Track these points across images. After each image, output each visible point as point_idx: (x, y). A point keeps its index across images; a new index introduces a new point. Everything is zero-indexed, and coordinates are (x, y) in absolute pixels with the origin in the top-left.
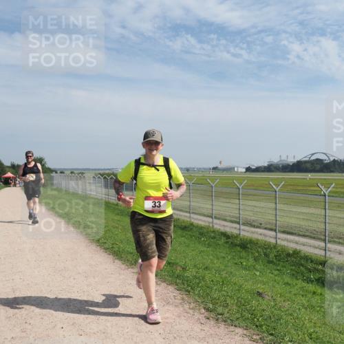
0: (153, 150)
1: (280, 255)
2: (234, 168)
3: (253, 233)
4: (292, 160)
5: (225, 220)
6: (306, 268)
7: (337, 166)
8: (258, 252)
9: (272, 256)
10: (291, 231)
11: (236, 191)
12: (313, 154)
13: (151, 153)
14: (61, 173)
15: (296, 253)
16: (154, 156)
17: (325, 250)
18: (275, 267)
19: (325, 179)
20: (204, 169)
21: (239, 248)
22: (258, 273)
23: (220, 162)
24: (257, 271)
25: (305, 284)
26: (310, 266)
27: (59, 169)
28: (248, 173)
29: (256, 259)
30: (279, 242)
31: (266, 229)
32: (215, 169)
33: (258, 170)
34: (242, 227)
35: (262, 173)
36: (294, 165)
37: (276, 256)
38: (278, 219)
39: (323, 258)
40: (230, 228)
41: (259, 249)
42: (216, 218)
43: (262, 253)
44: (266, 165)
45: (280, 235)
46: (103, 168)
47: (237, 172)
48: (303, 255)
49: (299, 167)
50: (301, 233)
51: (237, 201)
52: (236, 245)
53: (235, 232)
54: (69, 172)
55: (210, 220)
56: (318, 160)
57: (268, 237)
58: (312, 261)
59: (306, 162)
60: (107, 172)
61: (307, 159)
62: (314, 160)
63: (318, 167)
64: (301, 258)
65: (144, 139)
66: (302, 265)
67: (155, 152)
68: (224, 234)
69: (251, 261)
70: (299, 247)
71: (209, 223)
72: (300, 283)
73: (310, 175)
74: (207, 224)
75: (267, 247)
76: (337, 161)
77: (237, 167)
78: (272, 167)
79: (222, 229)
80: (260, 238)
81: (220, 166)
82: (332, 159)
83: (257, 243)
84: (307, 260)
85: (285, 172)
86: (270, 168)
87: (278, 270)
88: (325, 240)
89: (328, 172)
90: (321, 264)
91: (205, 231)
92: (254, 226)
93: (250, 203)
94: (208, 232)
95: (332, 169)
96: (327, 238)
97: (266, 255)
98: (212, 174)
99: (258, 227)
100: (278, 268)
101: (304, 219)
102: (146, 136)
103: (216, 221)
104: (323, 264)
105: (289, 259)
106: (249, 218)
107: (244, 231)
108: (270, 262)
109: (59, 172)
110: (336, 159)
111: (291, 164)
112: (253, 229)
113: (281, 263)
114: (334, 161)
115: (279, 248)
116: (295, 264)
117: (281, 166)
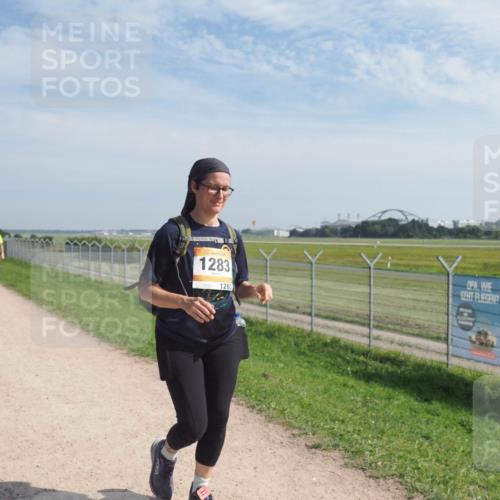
1: (314, 345)
2: (273, 232)
3: (286, 318)
4: (355, 219)
6: (344, 359)
7: (417, 230)
8: (288, 341)
9: (304, 347)
10: (337, 315)
12: (384, 212)
14: (17, 236)
15: (335, 342)
18: (307, 359)
19: (399, 247)
21: (263, 337)
22: (281, 365)
23: (254, 223)
24: (281, 362)
26: (349, 356)
27: (13, 231)
28: (292, 238)
29: (283, 350)
30: (315, 329)
31: (304, 313)
32: (246, 232)
33: (307, 234)
34: (270, 311)
35: (314, 239)
36: (358, 227)
37: (309, 346)
39: (366, 347)
40: (256, 313)
41: (290, 339)
43: (293, 344)
44: (318, 226)
45: (317, 320)
46: (80, 229)
47: (277, 236)
48: (342, 344)
49: (364, 230)
52: (261, 334)
53: (261, 317)
54: (29, 236)
56: (390, 220)
58: (353, 352)
59: (374, 223)
60: (87, 235)
61: (376, 219)
62: (385, 221)
63: (391, 230)
64: (340, 347)
66: (340, 356)
69: (276, 352)
72: (332, 376)
73: (379, 242)
75: (300, 335)
76: (418, 222)
77: (278, 230)
78: (326, 230)
80: (291, 323)
81: (253, 228)
82: (410, 218)
83: (288, 331)
85: (345, 237)
86: (323, 232)
87: (309, 362)
88: (369, 325)
89: (405, 237)
90: (363, 354)
92: (289, 311)
93: (289, 280)
95: (411, 234)
96: (372, 323)
97: (297, 344)
99: (293, 311)
100: (310, 360)
101: (355, 300)
104: (366, 354)
105: (325, 349)
106: (283, 299)
107: (273, 315)
108: (301, 353)
109: (12, 235)
110: (416, 219)
111: (354, 226)
112: (285, 314)
113: (315, 354)
114: (413, 221)
115: (315, 337)
116: (331, 355)
117: (339, 228)
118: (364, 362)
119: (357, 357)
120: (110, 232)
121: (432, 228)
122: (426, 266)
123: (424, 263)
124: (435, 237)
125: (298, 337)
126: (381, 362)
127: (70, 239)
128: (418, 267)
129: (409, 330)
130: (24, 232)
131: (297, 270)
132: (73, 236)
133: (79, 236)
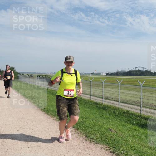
0: (69, 66)
1: (121, 113)
2: (101, 73)
3: (108, 102)
4: (127, 70)
5: (96, 97)
6: (132, 119)
7: (147, 73)
9: (117, 113)
10: (126, 102)
11: (101, 84)
12: (137, 68)
13: (68, 67)
15: (128, 112)
16: (70, 68)
17: (141, 111)
18: (118, 118)
19: (142, 79)
20: (88, 73)
21: (102, 109)
22: (110, 121)
23: (95, 71)
24: (110, 119)
25: (131, 126)
26: (134, 117)
28: (107, 76)
29: (110, 114)
30: (120, 107)
31: (115, 101)
32: (92, 73)
33: (112, 74)
34: (104, 100)
35: (115, 76)
37: (118, 113)
38: (120, 96)
39: (139, 114)
40: (99, 100)
41: (111, 110)
42: (92, 96)
44: (115, 72)
45: (121, 104)
47: (102, 75)
48: (131, 113)
49: (130, 73)
50: (130, 103)
51: (102, 88)
52: (101, 108)
53: (101, 102)
54: (26, 74)
55: (90, 96)
56: (139, 70)
57: (115, 104)
58: (135, 116)
59: (133, 71)
60: (43, 74)
61: (134, 70)
62: (137, 70)
63: (139, 73)
64: (130, 114)
65: (65, 60)
66: (130, 117)
67: (70, 67)
68: (96, 103)
69: (108, 115)
70: (129, 109)
71: (89, 98)
72: (129, 125)
73: (135, 77)
74: (88, 98)
75: (115, 109)
76: (147, 71)
77: (103, 73)
79: (95, 101)
80: (112, 105)
81: (95, 72)
83: (111, 107)
84: (133, 115)
85: (124, 75)
86: (117, 74)
87: (120, 119)
88: (141, 106)
89: (143, 76)
91: (87, 101)
92: (109, 100)
93: (109, 89)
94: (88, 102)
95: (145, 75)
96: (142, 105)
97: (114, 112)
98: (91, 76)
99: (111, 100)
100: (120, 118)
101: (132, 97)
102: (66, 58)
103: (92, 97)
104: (140, 116)
105: (124, 114)
106: (107, 96)
107: (105, 101)
108: (116, 116)
109: (21, 74)
110: (147, 70)
111: (127, 72)
112: (109, 101)
113: (121, 116)
114: (146, 70)
115: (120, 109)
116: (127, 117)
117: (122, 73)
118: (139, 120)
119: (137, 118)
120: (51, 73)
121: (152, 73)
122: (153, 85)
123: (152, 84)
124: (153, 76)
125: (114, 110)
126: (146, 120)
127: (38, 75)
128: (150, 85)
129: (152, 108)
130: (24, 73)
131: (110, 86)
132: (39, 74)
133: (41, 74)
